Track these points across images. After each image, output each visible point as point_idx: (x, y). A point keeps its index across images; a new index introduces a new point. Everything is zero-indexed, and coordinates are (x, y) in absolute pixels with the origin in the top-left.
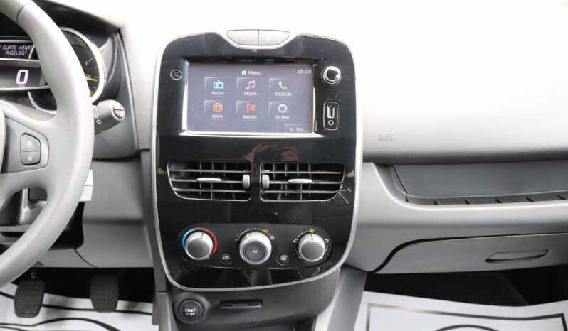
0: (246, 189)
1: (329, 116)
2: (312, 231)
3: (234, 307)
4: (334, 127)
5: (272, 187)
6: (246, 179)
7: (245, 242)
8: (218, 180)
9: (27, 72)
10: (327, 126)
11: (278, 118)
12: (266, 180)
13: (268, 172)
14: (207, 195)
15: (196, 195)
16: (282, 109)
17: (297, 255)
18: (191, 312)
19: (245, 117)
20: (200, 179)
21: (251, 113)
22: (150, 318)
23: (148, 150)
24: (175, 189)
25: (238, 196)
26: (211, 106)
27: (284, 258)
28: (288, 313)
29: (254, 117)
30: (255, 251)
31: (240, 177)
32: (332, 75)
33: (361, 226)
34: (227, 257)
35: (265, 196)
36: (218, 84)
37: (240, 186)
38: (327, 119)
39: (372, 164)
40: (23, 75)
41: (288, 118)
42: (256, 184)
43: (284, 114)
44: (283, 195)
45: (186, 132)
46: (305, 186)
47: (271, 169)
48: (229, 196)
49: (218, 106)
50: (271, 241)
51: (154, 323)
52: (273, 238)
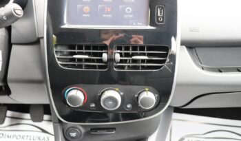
0: (105, 63)
1: (159, 15)
2: (147, 89)
3: (99, 132)
4: (162, 22)
5: (121, 61)
6: (105, 56)
7: (104, 97)
8: (87, 57)
10: (158, 21)
11: (126, 16)
12: (118, 57)
13: (119, 51)
14: (80, 66)
15: (73, 66)
16: (129, 10)
17: (138, 104)
18: (73, 135)
19: (104, 16)
20: (75, 56)
21: (108, 13)
23: (43, 38)
24: (59, 62)
25: (100, 67)
26: (82, 9)
27: (129, 106)
28: (132, 135)
29: (110, 16)
30: (110, 103)
31: (101, 55)
34: (94, 105)
35: (117, 67)
37: (101, 61)
38: (158, 17)
39: (184, 47)
41: (131, 16)
42: (111, 60)
43: (130, 14)
44: (129, 66)
45: (66, 26)
46: (143, 61)
47: (121, 50)
48: (94, 67)
49: (87, 8)
50: (121, 96)
52: (122, 94)
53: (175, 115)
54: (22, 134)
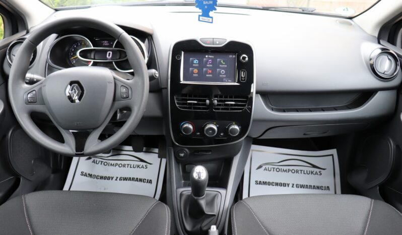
0: (207, 106)
1: (242, 76)
2: (234, 123)
3: (200, 153)
4: (244, 80)
5: (218, 105)
6: (208, 101)
7: (207, 127)
8: (196, 102)
9: (111, 53)
10: (242, 80)
11: (221, 76)
12: (216, 102)
13: (216, 99)
14: (191, 108)
15: (185, 108)
16: (223, 72)
17: (228, 133)
18: (182, 155)
19: (207, 75)
20: (188, 102)
21: (210, 74)
22: (157, 155)
23: (167, 88)
24: (177, 105)
25: (204, 109)
26: (192, 71)
27: (222, 134)
28: (222, 156)
29: (211, 75)
30: (210, 132)
31: (205, 101)
32: (244, 58)
33: (255, 121)
34: (199, 134)
35: (215, 109)
36: (196, 61)
37: (205, 104)
38: (242, 77)
39: (259, 95)
40: (109, 54)
41: (225, 76)
42: (212, 103)
43: (223, 74)
44: (222, 108)
45: (182, 81)
46: (232, 105)
47: (217, 97)
48: (199, 108)
49: (196, 71)
50: (217, 127)
51: (159, 157)
52: (218, 126)
53: (254, 147)
54: (123, 162)
